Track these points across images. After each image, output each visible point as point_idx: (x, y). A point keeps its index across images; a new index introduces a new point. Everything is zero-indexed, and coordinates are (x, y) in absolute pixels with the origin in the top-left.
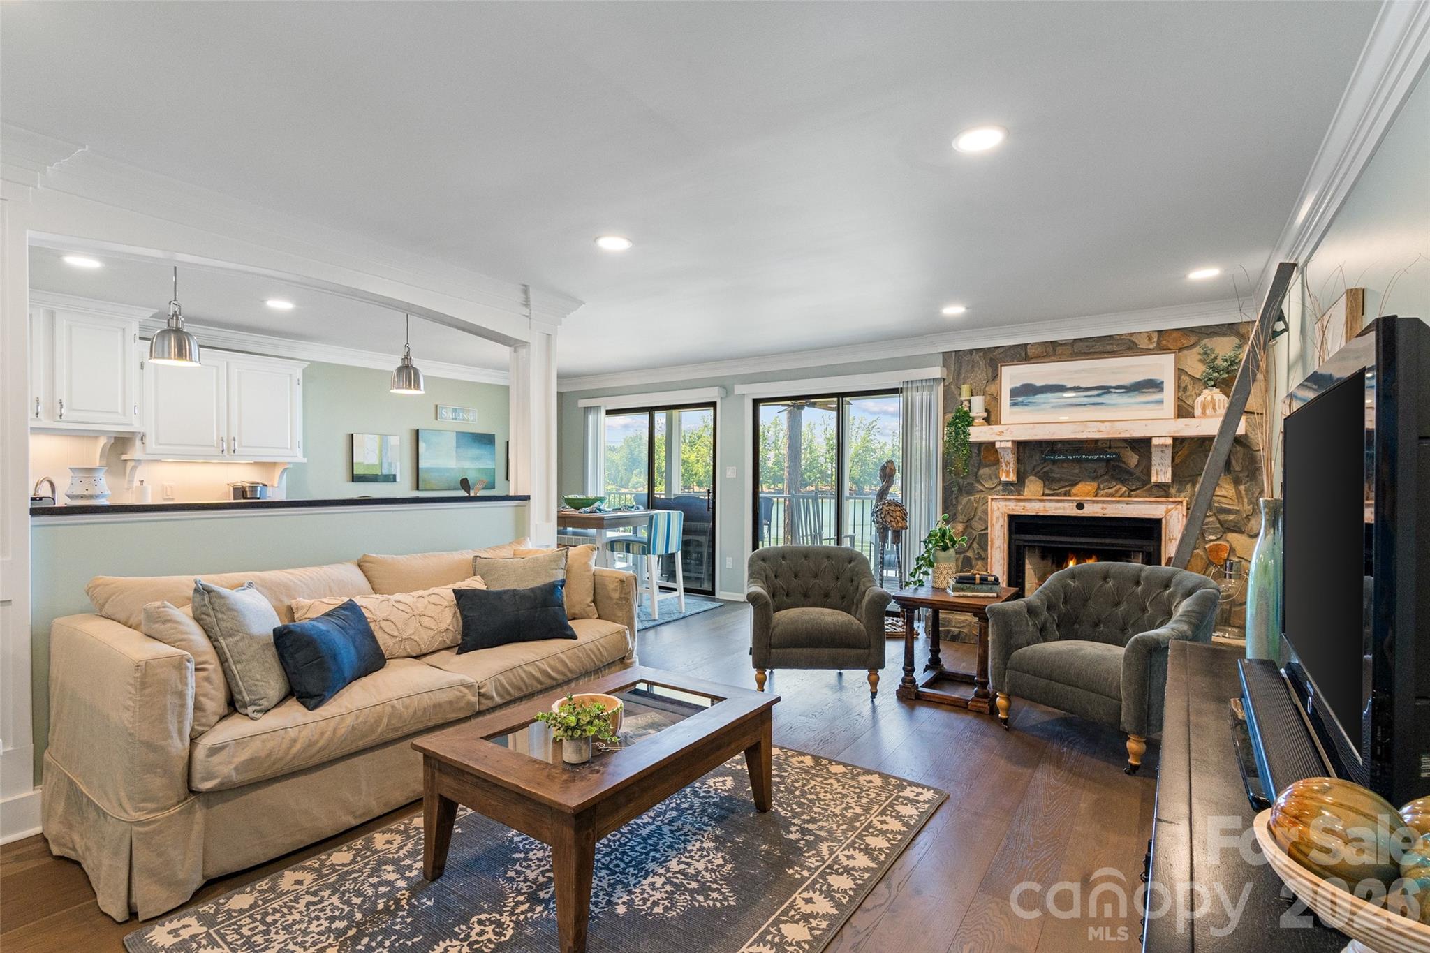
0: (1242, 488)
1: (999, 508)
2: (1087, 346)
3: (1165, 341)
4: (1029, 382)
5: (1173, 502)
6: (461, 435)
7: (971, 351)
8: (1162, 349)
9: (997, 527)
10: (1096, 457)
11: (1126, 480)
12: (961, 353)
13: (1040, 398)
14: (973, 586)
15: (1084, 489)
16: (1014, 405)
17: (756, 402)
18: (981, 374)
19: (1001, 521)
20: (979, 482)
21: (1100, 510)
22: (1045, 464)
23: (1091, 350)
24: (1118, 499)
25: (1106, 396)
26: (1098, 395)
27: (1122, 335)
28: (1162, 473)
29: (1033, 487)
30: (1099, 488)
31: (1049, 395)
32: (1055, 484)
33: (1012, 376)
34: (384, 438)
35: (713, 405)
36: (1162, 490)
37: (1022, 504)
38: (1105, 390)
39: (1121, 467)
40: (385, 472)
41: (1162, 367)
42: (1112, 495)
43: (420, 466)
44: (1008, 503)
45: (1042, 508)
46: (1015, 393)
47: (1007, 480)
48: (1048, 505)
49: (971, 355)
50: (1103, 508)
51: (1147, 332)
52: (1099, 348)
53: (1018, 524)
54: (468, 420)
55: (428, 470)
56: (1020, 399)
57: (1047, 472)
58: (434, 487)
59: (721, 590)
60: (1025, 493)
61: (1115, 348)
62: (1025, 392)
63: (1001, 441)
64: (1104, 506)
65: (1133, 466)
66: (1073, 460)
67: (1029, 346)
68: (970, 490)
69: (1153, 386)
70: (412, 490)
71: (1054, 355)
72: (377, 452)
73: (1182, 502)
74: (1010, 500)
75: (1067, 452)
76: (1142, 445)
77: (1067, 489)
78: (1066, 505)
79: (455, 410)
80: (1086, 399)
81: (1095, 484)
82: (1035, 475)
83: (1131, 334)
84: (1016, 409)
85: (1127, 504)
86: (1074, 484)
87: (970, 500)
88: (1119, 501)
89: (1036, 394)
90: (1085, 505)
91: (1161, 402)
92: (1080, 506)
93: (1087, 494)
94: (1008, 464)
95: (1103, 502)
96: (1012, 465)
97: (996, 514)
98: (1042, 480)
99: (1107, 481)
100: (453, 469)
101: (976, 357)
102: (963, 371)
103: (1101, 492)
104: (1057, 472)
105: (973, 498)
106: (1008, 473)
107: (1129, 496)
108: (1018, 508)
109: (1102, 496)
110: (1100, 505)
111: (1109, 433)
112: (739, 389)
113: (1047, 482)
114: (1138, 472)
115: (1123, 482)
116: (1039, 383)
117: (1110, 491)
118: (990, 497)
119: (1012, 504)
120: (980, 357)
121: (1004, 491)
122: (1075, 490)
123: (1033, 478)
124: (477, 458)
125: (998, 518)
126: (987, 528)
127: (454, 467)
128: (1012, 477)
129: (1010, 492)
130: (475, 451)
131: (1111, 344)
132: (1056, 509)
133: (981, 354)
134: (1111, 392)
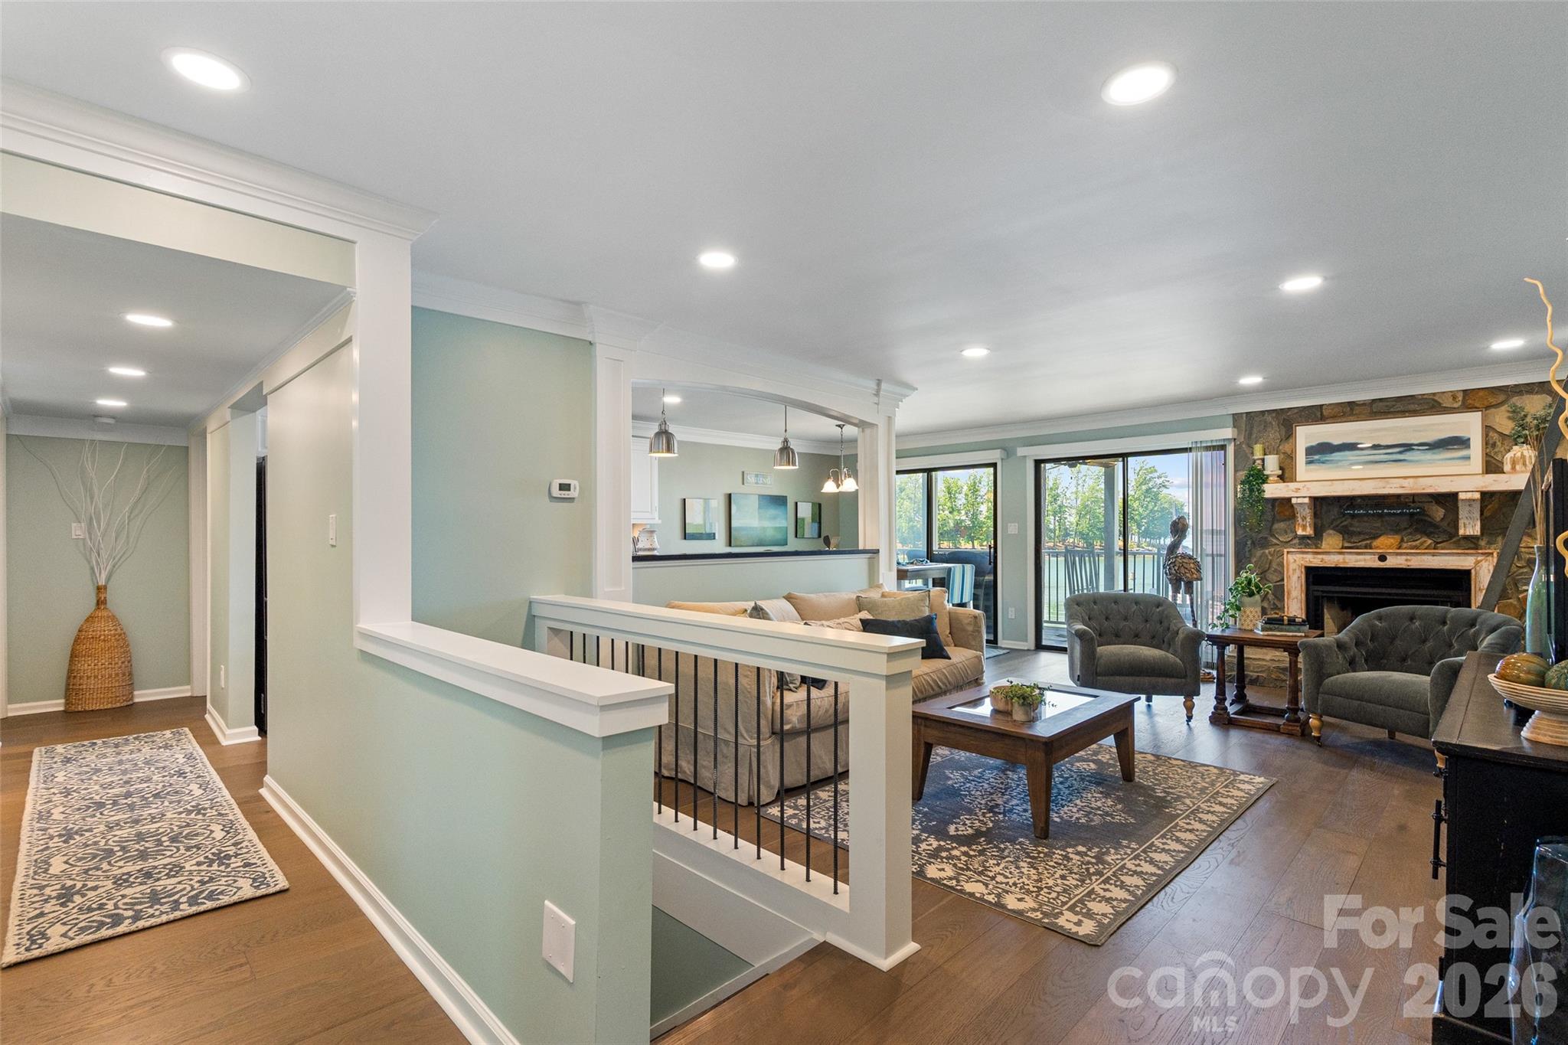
1: (1295, 560)
2: (1387, 406)
3: (1469, 400)
4: (1326, 441)
5: (1482, 554)
6: (762, 497)
7: (1263, 413)
8: (1467, 407)
9: (1294, 578)
10: (1399, 512)
11: (1432, 533)
12: (1252, 414)
13: (1337, 456)
14: (1281, 627)
15: (1386, 542)
16: (1309, 463)
17: (1038, 463)
18: (1274, 434)
19: (1298, 573)
20: (1273, 536)
21: (1403, 562)
22: (1344, 519)
23: (1392, 410)
24: (1423, 551)
25: (1408, 454)
26: (1400, 453)
27: (1424, 395)
28: (1470, 526)
29: (1332, 540)
30: (1402, 540)
31: (1347, 453)
32: (1353, 538)
33: (1306, 435)
34: (706, 500)
35: (994, 465)
36: (1471, 543)
37: (1320, 556)
38: (1408, 447)
39: (1425, 521)
40: (708, 531)
41: (1470, 425)
42: (1416, 547)
43: (732, 526)
44: (1305, 556)
45: (1341, 560)
46: (1310, 451)
47: (1304, 533)
48: (1348, 557)
49: (1263, 416)
50: (1407, 560)
51: (1451, 392)
52: (1400, 407)
53: (1315, 576)
54: (766, 484)
55: (739, 529)
56: (1316, 457)
57: (1346, 526)
58: (742, 544)
59: (1003, 639)
60: (1324, 546)
61: (1416, 407)
62: (1320, 451)
63: (1297, 497)
64: (1409, 557)
65: (1438, 519)
66: (1373, 515)
67: (1324, 407)
68: (1264, 543)
69: (1462, 443)
70: (726, 546)
71: (1352, 414)
72: (702, 514)
73: (1492, 554)
74: (1307, 553)
75: (1366, 507)
76: (1449, 500)
77: (1368, 542)
78: (1368, 557)
79: (757, 476)
80: (1386, 456)
81: (1398, 537)
82: (1334, 529)
83: (1434, 394)
84: (1312, 466)
85: (1433, 556)
86: (1375, 537)
87: (1264, 553)
88: (1424, 554)
89: (1333, 452)
90: (1388, 557)
91: (1468, 458)
92: (1382, 558)
93: (1390, 547)
94: (1304, 519)
95: (1407, 554)
96: (1308, 520)
97: (1292, 566)
98: (1341, 533)
99: (1411, 534)
100: (756, 528)
101: (1269, 418)
102: (1255, 430)
103: (1405, 545)
104: (1357, 526)
105: (1267, 551)
106: (1304, 528)
107: (1434, 549)
108: (1316, 561)
109: (1406, 548)
110: (1404, 557)
111: (1411, 489)
112: (1021, 451)
113: (1346, 536)
114: (1444, 524)
115: (1428, 535)
116: (1336, 442)
117: (1414, 543)
118: (1285, 550)
119: (1309, 557)
120: (1273, 418)
121: (1300, 544)
122: (1376, 543)
123: (1331, 532)
124: (774, 518)
125: (1294, 570)
126: (1283, 580)
127: (756, 526)
128: (1309, 531)
129: (1307, 546)
130: (773, 511)
131: (1413, 403)
132: (1357, 561)
133: (1274, 415)
134: (1413, 449)
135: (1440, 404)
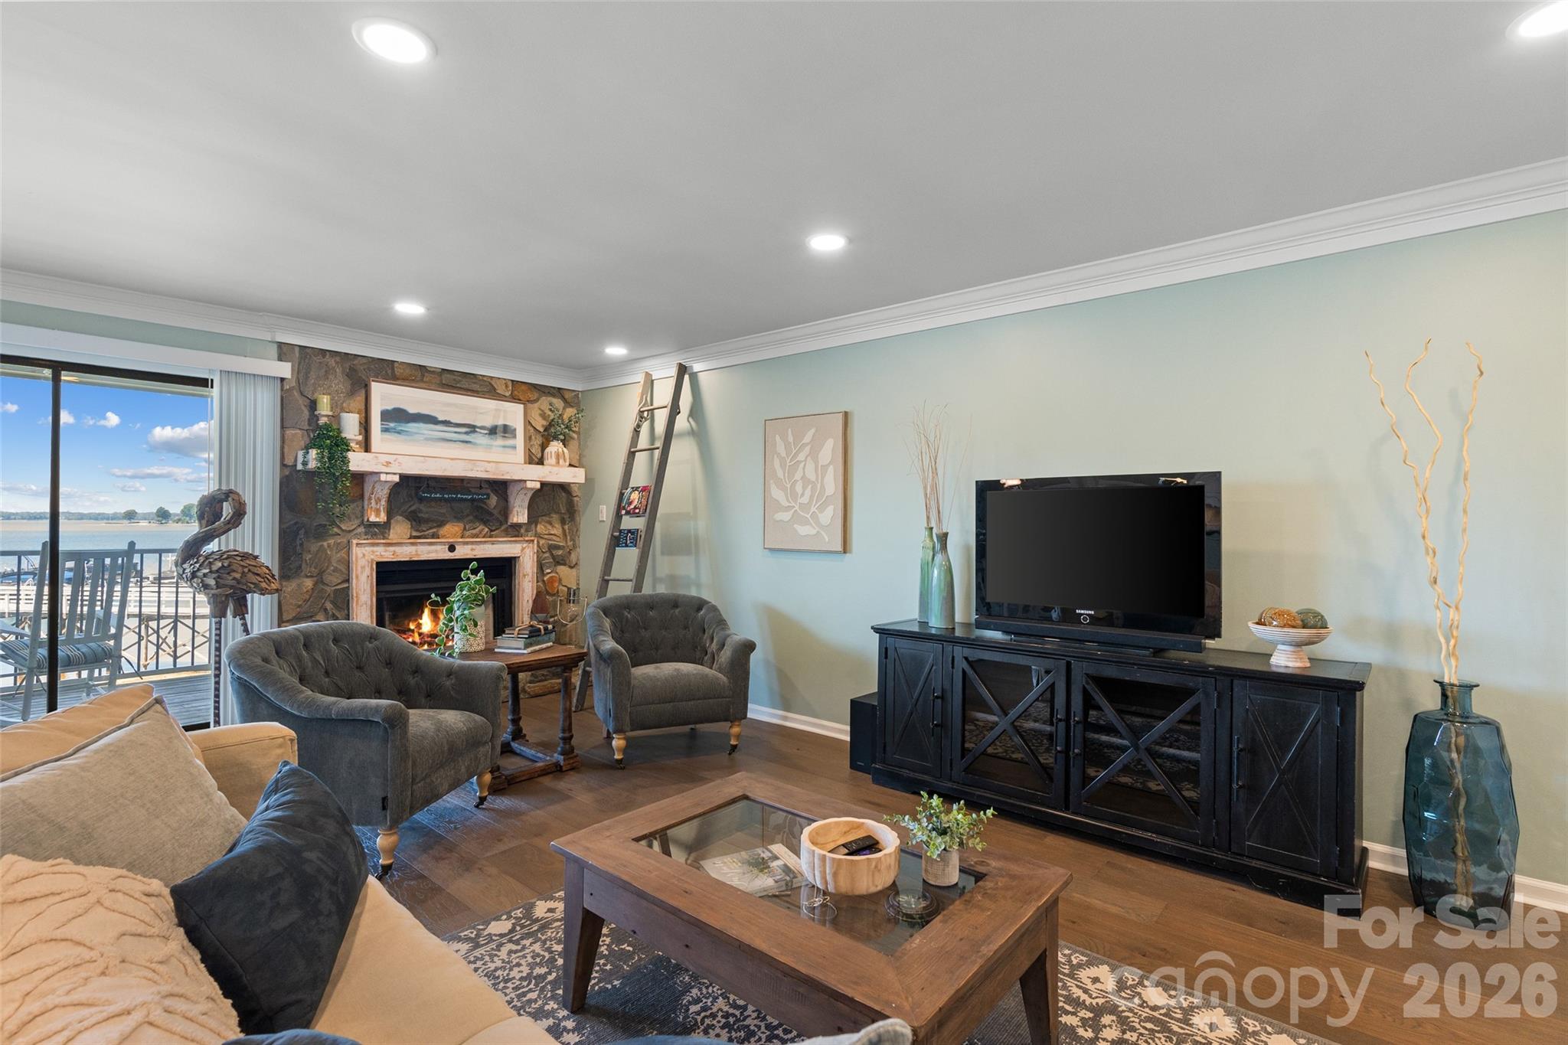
0: (566, 527)
1: (364, 555)
2: (454, 380)
3: (521, 392)
4: (401, 407)
5: (527, 541)
7: (323, 352)
8: (514, 399)
9: (363, 578)
10: (470, 497)
11: (488, 520)
12: (308, 350)
13: (412, 427)
15: (451, 530)
16: (385, 430)
18: (340, 383)
19: (367, 571)
20: (333, 523)
21: (469, 552)
22: (412, 503)
23: (458, 385)
24: (483, 540)
25: (473, 435)
26: (466, 433)
27: (484, 376)
28: (520, 515)
29: (400, 529)
30: (465, 529)
31: (422, 425)
32: (423, 525)
33: (384, 395)
36: (515, 531)
37: (392, 549)
38: (472, 428)
39: (482, 508)
41: (513, 414)
42: (476, 536)
44: (375, 549)
45: (414, 553)
46: (386, 416)
47: (378, 520)
48: (421, 548)
49: (324, 357)
50: (472, 550)
51: (505, 379)
52: (465, 384)
53: (386, 572)
56: (392, 425)
57: (414, 512)
60: (391, 536)
61: (476, 387)
62: (396, 417)
63: (387, 473)
64: (474, 547)
65: (493, 507)
66: (440, 499)
68: (321, 533)
69: (507, 431)
71: (422, 380)
73: (533, 541)
74: (377, 544)
75: (443, 490)
76: (501, 487)
77: (435, 530)
78: (439, 547)
81: (461, 525)
82: (401, 515)
83: (492, 378)
84: (387, 436)
85: (493, 544)
86: (441, 524)
87: (322, 545)
88: (485, 542)
89: (408, 422)
90: (457, 547)
92: (452, 548)
93: (455, 536)
94: (378, 500)
95: (472, 543)
96: (383, 502)
97: (362, 562)
98: (409, 520)
99: (471, 521)
101: (332, 362)
102: (313, 375)
103: (468, 533)
104: (425, 511)
105: (325, 544)
106: (378, 515)
107: (491, 537)
108: (387, 554)
109: (468, 537)
110: (470, 547)
113: (414, 523)
114: (495, 512)
115: (485, 523)
116: (412, 410)
117: (474, 532)
118: (355, 542)
119: (380, 550)
120: (337, 363)
121: (366, 534)
122: (444, 530)
123: (400, 518)
125: (363, 567)
126: (348, 581)
128: (382, 518)
129: (374, 535)
131: (475, 383)
132: (429, 552)
133: (338, 359)
134: (477, 432)
135: (495, 389)
